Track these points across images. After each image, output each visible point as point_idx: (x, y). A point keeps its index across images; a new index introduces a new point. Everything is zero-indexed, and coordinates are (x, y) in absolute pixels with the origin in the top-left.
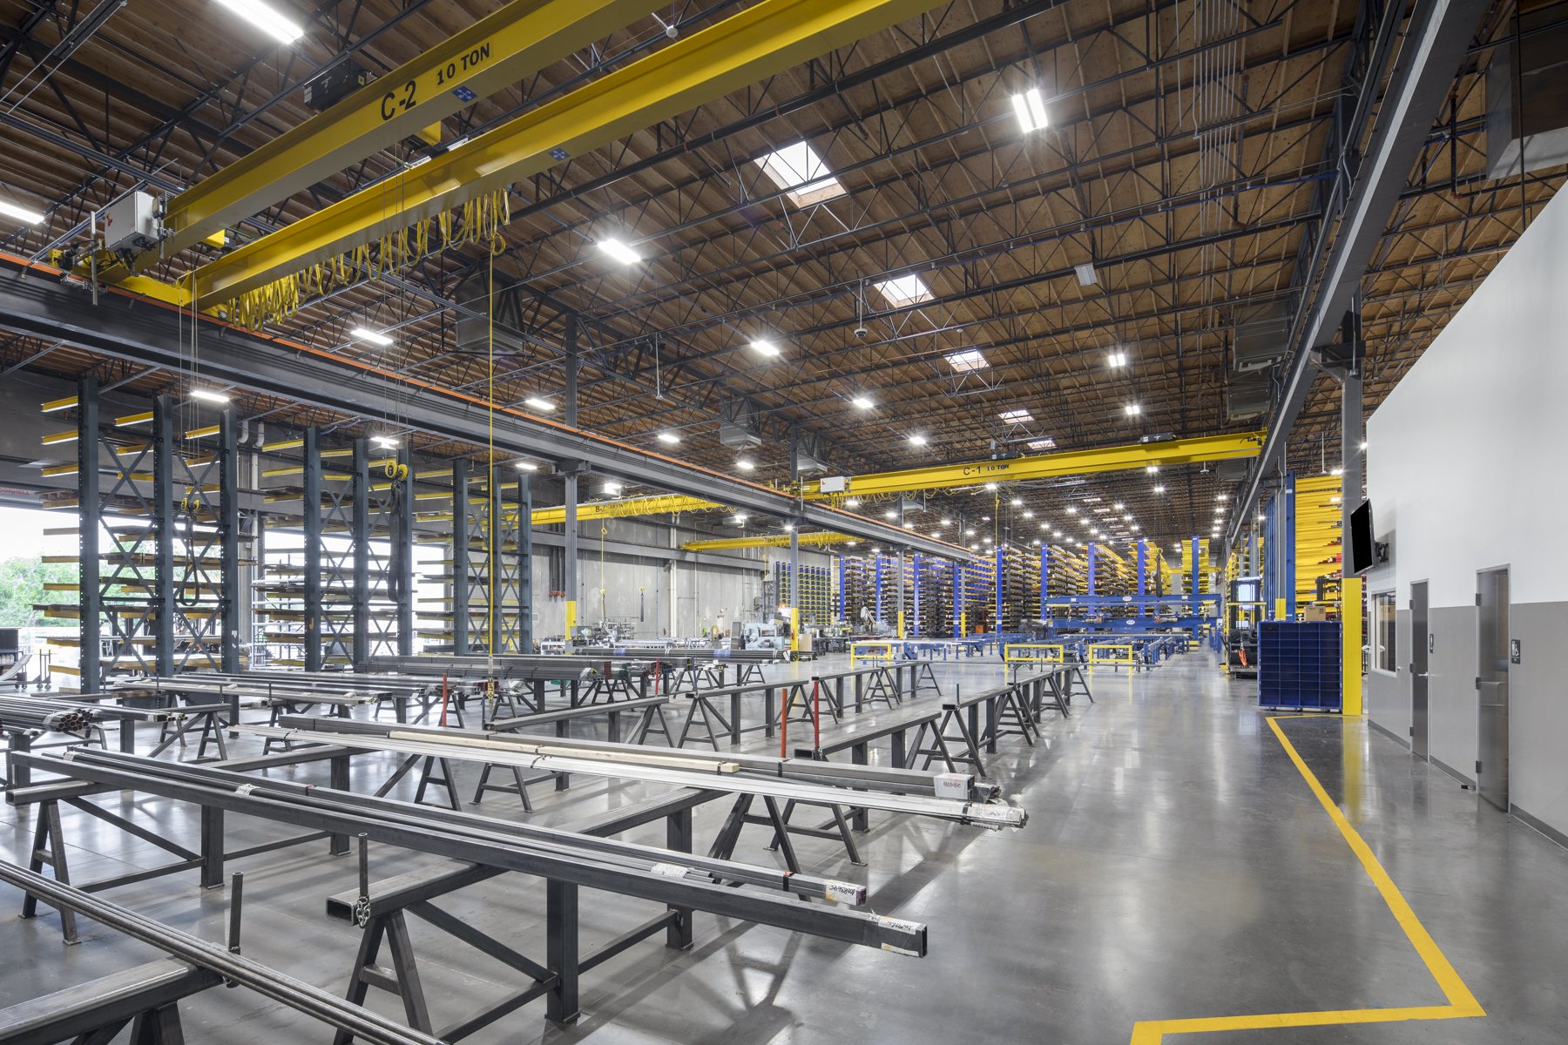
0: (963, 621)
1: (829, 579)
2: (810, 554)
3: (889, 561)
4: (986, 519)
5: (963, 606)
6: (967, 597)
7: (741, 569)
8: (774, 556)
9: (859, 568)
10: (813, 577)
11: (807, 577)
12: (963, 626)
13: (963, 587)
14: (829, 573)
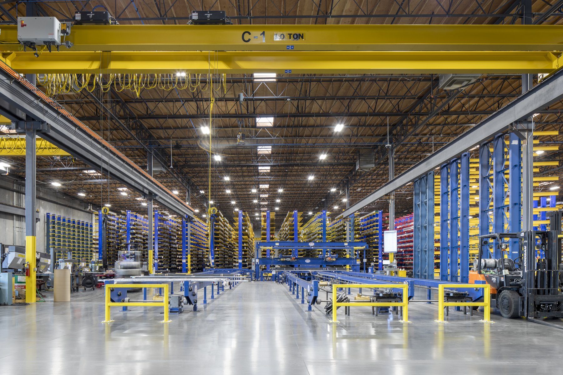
0: (189, 260)
1: (91, 230)
2: (76, 211)
3: (136, 217)
4: (202, 192)
5: (189, 249)
6: (191, 244)
7: (12, 215)
8: (45, 208)
9: (114, 221)
10: (78, 228)
11: (74, 227)
12: (189, 264)
13: (189, 237)
14: (91, 226)
